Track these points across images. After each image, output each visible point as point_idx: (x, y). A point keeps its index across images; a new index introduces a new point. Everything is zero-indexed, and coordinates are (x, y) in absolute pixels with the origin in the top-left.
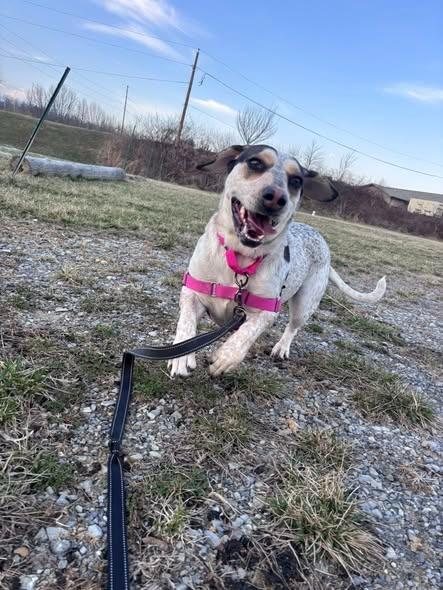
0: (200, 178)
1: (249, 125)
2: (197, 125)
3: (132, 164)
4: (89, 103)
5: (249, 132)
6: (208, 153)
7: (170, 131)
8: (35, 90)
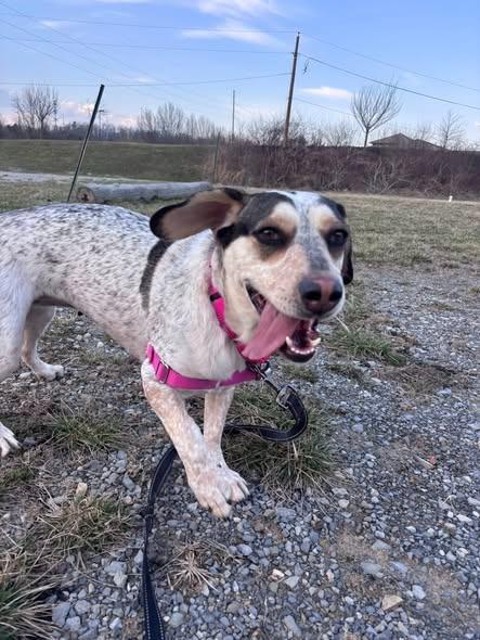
0: (314, 178)
1: (366, 108)
2: (305, 120)
3: (238, 174)
4: (197, 118)
5: (368, 116)
6: (322, 148)
7: (276, 131)
8: (144, 115)
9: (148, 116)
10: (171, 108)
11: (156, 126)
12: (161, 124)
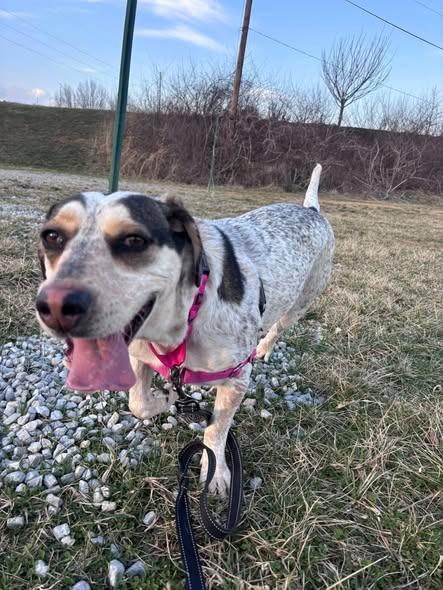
8: (63, 91)
9: (68, 93)
10: (93, 85)
11: (75, 104)
12: (81, 102)
